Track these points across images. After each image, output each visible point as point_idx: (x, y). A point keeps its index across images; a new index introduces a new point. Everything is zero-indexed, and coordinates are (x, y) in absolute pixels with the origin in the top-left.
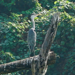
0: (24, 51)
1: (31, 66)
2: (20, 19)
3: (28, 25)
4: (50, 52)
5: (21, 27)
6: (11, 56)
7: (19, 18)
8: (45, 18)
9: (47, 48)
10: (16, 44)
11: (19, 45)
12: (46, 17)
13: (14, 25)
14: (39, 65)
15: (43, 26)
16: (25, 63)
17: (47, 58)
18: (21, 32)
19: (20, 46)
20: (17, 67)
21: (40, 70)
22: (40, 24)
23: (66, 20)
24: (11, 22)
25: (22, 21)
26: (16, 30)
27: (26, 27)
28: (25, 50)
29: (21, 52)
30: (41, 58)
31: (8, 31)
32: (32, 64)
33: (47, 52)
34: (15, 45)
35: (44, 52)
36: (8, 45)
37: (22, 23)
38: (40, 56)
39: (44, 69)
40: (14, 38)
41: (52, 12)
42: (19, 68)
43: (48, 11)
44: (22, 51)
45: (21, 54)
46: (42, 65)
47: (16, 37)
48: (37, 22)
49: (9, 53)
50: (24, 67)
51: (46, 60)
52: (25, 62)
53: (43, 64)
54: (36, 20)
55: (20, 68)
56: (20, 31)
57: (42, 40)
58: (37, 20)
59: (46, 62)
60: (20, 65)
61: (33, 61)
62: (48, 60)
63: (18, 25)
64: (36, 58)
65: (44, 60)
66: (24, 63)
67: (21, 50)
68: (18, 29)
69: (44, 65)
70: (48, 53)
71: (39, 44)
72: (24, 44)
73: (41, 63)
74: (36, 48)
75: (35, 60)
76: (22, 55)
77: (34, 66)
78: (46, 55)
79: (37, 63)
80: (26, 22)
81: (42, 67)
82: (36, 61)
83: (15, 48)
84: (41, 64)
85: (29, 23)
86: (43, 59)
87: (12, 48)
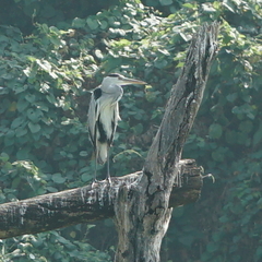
0: (78, 158)
1: (116, 209)
2: (68, 45)
3: (95, 67)
4: (182, 162)
5: (69, 72)
6: (33, 175)
7: (64, 42)
8: (155, 44)
9: (170, 147)
10: (52, 131)
11: (61, 135)
12: (158, 39)
13: (46, 66)
14: (142, 207)
15: (147, 72)
16: (95, 198)
17: (172, 181)
18: (71, 91)
19: (66, 140)
20: (65, 212)
21: (146, 222)
22: (137, 65)
23: (228, 52)
24: (34, 54)
25: (74, 53)
26: (52, 82)
27: (87, 72)
28: (83, 154)
29: (69, 159)
30: (150, 182)
31: (26, 86)
32: (119, 203)
33: (171, 161)
34: (48, 137)
35: (160, 162)
36: (23, 136)
37: (73, 60)
38: (148, 174)
39: (160, 221)
40: (47, 110)
41: (179, 24)
42: (71, 215)
43: (165, 20)
44: (71, 156)
45: (70, 169)
46: (153, 207)
47: (53, 108)
48: (125, 55)
49: (27, 165)
50: (90, 210)
51: (166, 188)
52: (93, 194)
53: (156, 203)
54: (123, 51)
55: (75, 215)
56: (66, 88)
57: (141, 121)
58: (127, 48)
59: (167, 196)
60: (76, 204)
61: (122, 191)
62: (175, 189)
63: (60, 67)
64: (131, 181)
65: (158, 187)
66: (90, 198)
67: (67, 152)
68: (60, 81)
69: (161, 207)
70: (173, 163)
71: (132, 132)
72: (81, 134)
73: (151, 198)
74: (123, 146)
75: (128, 187)
76: (72, 173)
77: (127, 208)
78: (167, 171)
79: (137, 199)
80: (87, 58)
81: (154, 212)
82: (132, 192)
83: (47, 145)
84: (149, 202)
85: (98, 61)
86: (157, 184)
87: (37, 147)
